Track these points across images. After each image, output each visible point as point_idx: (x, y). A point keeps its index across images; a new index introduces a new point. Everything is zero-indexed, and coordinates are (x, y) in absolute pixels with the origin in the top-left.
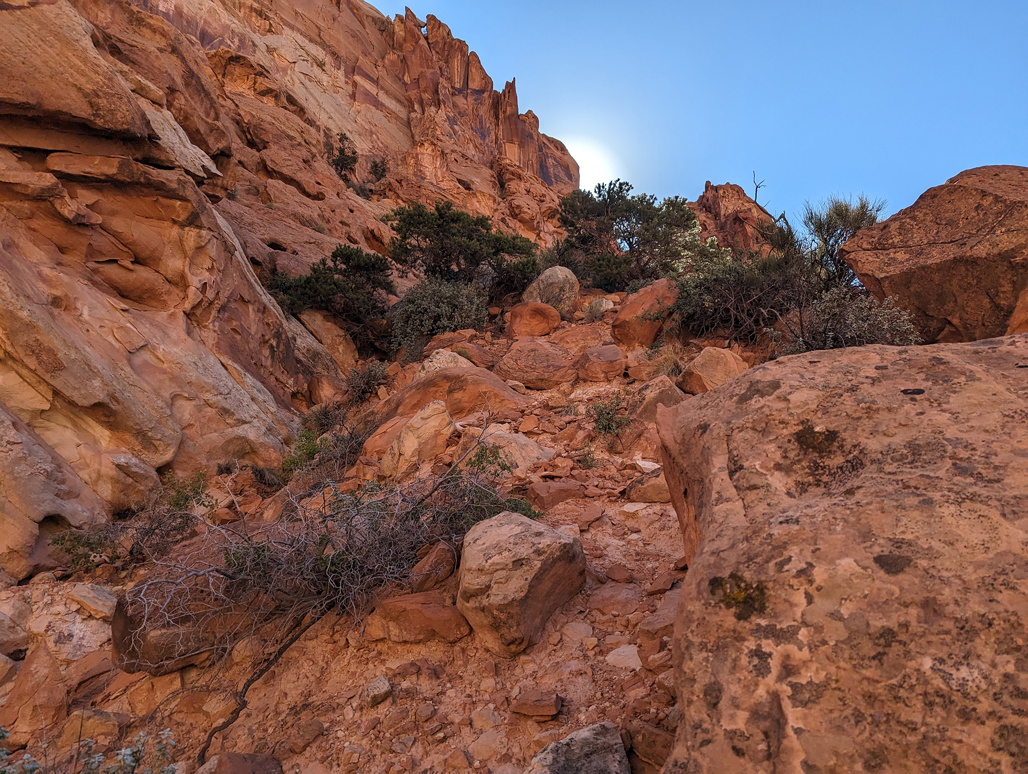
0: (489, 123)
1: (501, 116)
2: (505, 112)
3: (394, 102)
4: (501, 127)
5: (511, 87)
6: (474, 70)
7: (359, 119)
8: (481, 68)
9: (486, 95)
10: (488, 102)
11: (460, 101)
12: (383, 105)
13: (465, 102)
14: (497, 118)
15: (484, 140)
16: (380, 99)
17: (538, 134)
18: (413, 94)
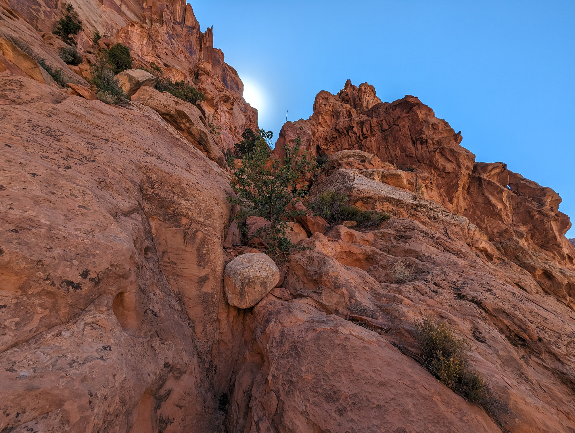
0: (195, 47)
1: (203, 46)
2: (205, 44)
3: (133, 15)
4: (202, 52)
5: (210, 31)
6: (189, 14)
7: (104, 16)
8: (193, 15)
9: (195, 31)
10: (196, 36)
11: (178, 28)
12: (124, 13)
13: (181, 30)
14: (201, 47)
15: (191, 55)
16: (122, 9)
17: (223, 62)
18: (147, 14)
